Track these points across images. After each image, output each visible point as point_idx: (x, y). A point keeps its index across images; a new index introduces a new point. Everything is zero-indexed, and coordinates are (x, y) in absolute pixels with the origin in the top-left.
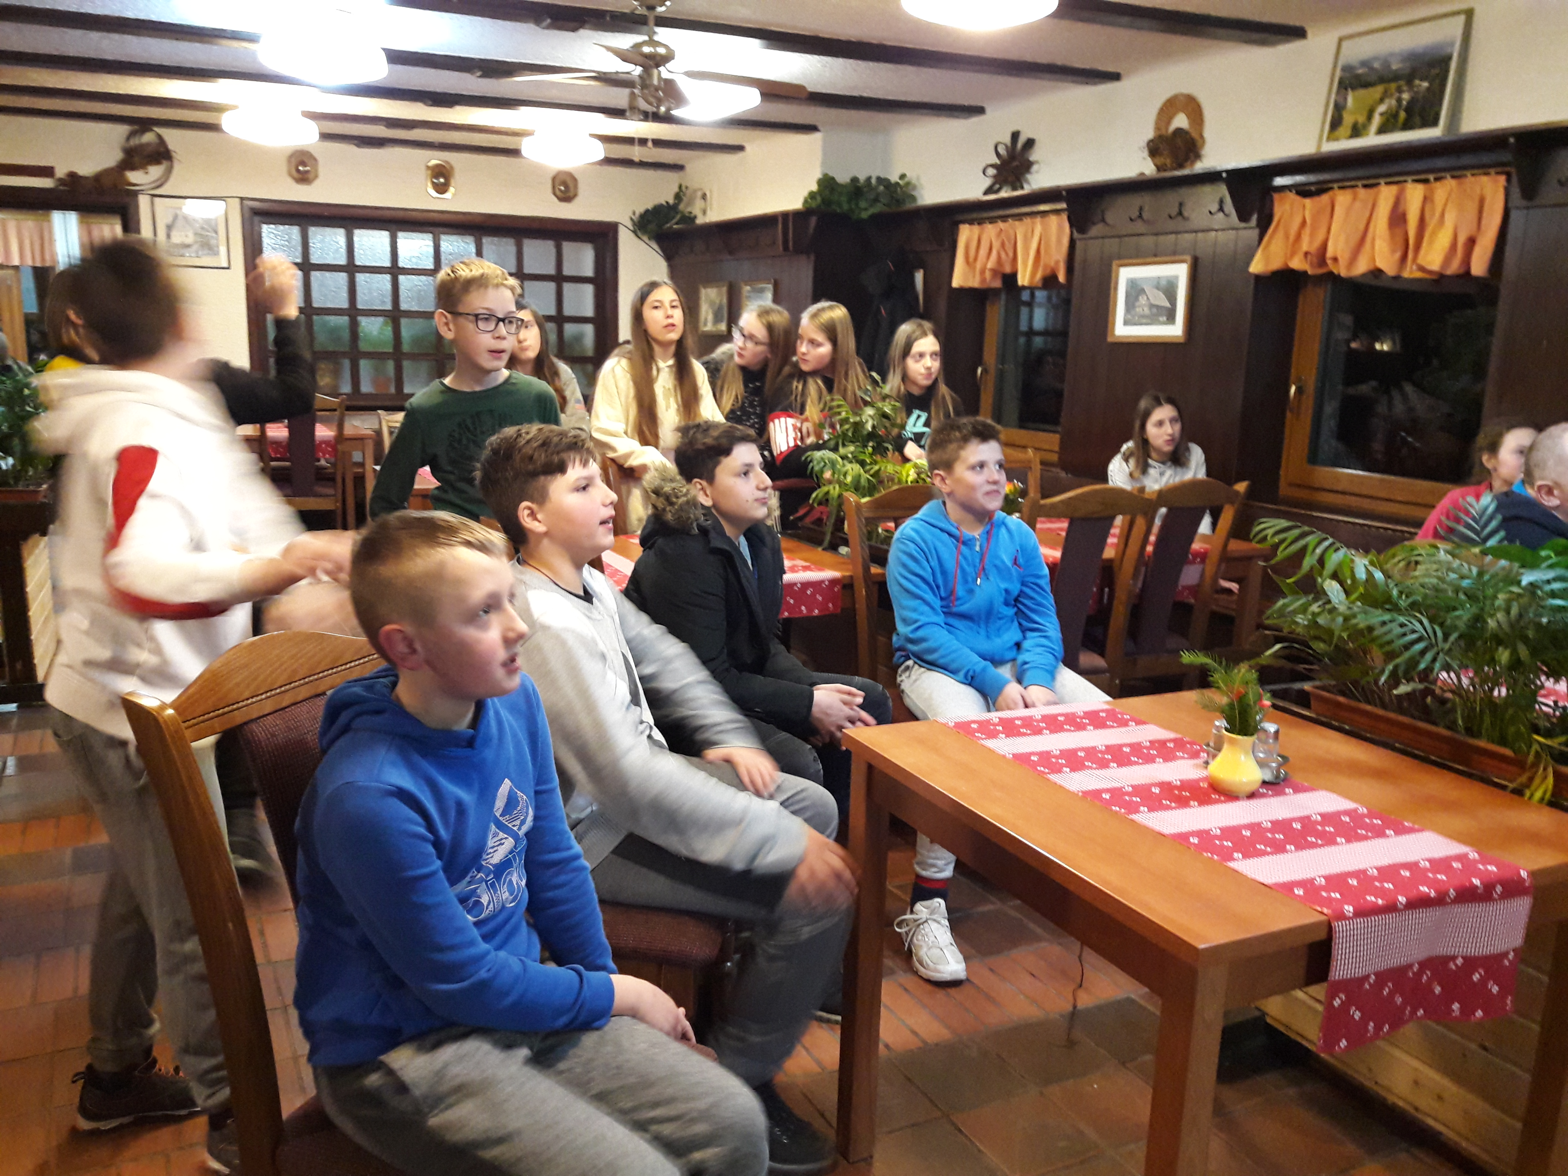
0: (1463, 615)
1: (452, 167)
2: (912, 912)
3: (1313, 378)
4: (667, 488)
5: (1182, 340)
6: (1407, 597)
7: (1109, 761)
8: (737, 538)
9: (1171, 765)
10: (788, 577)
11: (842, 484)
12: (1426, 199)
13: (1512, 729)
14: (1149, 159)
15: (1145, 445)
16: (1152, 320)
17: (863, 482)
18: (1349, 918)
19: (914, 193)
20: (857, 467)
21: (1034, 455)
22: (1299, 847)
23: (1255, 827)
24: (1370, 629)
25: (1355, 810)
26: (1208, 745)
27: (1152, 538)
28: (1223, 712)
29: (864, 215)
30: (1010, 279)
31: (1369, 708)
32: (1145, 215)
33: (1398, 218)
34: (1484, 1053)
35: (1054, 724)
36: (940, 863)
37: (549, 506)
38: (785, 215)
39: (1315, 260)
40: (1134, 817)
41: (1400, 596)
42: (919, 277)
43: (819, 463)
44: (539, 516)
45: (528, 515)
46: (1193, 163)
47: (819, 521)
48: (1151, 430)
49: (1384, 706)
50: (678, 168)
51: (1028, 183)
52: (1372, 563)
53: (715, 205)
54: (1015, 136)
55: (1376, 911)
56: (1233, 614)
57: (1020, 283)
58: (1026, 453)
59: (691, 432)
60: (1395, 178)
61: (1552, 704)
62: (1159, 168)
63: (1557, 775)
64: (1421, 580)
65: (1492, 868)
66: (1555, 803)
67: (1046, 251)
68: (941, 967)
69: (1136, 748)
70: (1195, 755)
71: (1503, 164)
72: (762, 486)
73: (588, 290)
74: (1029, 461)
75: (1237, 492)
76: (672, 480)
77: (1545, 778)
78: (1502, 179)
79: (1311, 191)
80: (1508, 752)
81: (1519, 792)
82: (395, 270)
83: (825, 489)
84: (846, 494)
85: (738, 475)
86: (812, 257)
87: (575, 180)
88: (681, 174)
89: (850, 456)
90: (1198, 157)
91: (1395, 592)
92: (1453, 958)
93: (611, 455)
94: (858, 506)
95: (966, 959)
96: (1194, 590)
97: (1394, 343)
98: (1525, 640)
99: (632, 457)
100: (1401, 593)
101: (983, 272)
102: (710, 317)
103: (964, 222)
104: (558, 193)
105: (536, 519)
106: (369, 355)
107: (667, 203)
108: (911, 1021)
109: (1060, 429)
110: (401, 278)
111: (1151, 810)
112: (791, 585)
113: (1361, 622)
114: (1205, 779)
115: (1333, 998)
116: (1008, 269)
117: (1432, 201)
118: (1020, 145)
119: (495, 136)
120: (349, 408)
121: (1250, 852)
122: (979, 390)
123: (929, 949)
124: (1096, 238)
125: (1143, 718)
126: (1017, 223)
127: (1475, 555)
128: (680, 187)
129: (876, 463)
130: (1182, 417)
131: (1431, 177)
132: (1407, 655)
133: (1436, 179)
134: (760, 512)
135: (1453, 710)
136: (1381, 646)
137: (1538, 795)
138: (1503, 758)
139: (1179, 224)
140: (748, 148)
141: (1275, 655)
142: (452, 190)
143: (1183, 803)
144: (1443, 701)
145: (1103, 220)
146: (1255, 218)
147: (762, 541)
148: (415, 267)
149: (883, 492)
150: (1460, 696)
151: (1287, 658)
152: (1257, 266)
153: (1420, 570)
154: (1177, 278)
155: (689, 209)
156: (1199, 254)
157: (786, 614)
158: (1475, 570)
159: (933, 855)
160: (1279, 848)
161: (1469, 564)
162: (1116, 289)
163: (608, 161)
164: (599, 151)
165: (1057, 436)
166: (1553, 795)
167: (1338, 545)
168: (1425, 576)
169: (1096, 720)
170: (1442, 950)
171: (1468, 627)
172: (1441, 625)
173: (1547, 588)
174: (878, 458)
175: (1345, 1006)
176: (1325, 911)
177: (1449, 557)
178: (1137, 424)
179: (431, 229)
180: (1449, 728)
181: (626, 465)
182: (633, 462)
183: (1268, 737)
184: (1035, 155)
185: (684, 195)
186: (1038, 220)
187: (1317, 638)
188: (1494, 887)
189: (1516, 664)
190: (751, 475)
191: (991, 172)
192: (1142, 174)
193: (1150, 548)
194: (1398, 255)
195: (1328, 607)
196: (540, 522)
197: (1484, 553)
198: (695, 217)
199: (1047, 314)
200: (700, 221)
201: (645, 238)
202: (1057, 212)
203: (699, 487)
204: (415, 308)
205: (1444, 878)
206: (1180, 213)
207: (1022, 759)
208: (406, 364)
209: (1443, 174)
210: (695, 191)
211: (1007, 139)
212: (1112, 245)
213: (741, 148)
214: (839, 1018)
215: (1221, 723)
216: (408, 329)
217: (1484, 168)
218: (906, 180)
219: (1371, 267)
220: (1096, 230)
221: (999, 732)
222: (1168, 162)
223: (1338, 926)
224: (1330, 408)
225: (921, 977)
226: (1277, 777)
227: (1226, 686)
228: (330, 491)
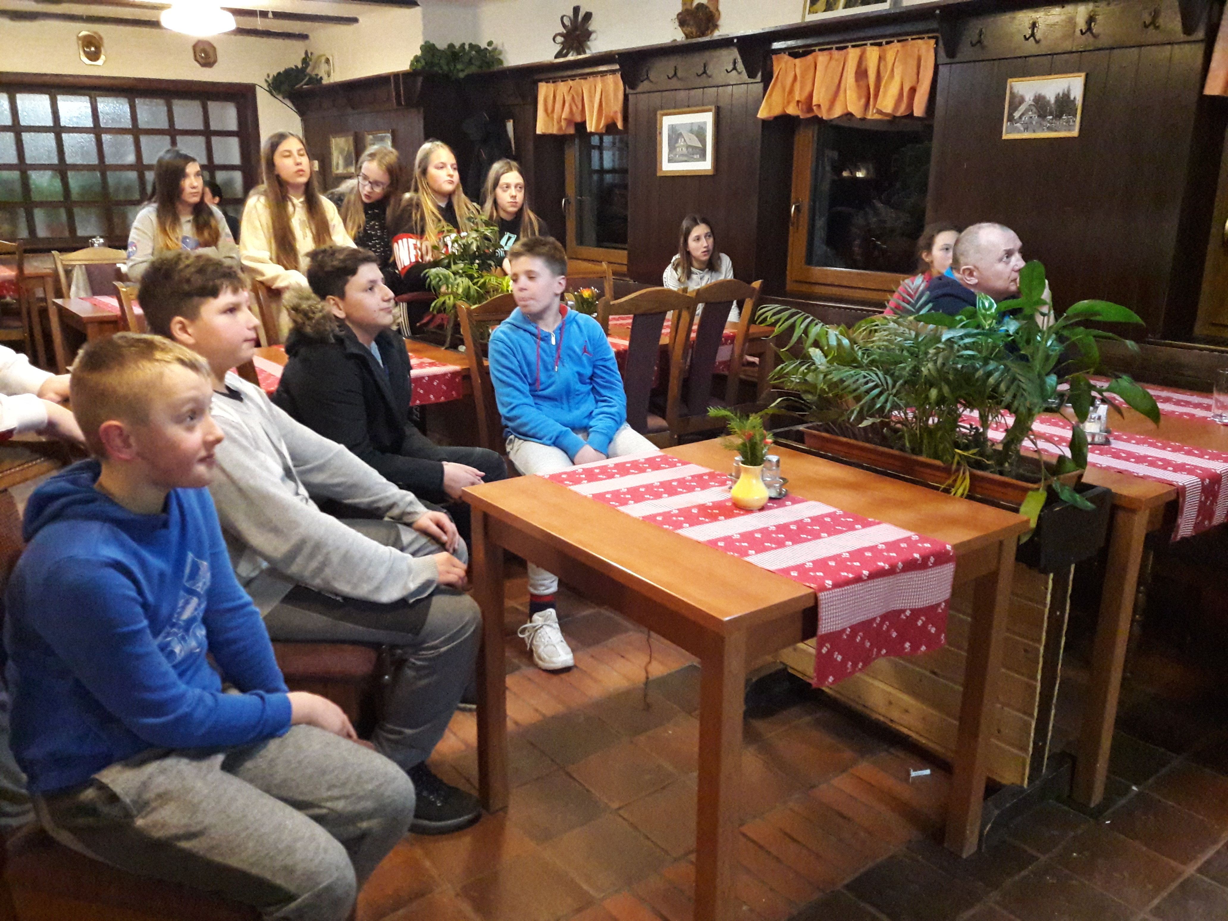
0: (907, 366)
1: (101, 38)
2: (531, 622)
3: (807, 200)
4: (305, 305)
5: (711, 173)
6: (868, 356)
7: (662, 493)
8: (369, 343)
9: (707, 492)
10: (414, 373)
11: (456, 295)
12: (881, 59)
13: (941, 446)
14: (679, 28)
15: (688, 255)
16: (688, 158)
17: (472, 292)
18: (829, 589)
19: (501, 57)
20: (466, 281)
21: (608, 267)
22: (795, 542)
23: (764, 531)
24: (842, 381)
25: (835, 513)
26: (731, 475)
27: (695, 327)
28: (738, 450)
29: (462, 75)
30: (581, 126)
31: (845, 440)
32: (679, 74)
33: (861, 73)
34: (933, 676)
35: (623, 470)
36: (546, 582)
37: (199, 323)
38: (396, 75)
39: (804, 107)
40: (679, 531)
41: (863, 358)
42: (510, 125)
43: (435, 278)
44: (190, 330)
45: (181, 329)
46: (712, 31)
47: (441, 327)
48: (692, 244)
49: (856, 438)
50: (304, 37)
51: (589, 48)
52: (842, 333)
53: (337, 69)
54: (576, 10)
55: (848, 582)
56: (756, 380)
57: (589, 130)
58: (601, 266)
59: (320, 257)
60: (859, 42)
61: (968, 426)
62: (687, 36)
63: (973, 477)
64: (877, 343)
65: (928, 545)
66: (970, 497)
67: (607, 104)
68: (554, 659)
69: (682, 482)
70: (723, 483)
71: (933, 31)
72: (386, 298)
73: (234, 143)
74: (604, 272)
75: (754, 289)
76: (308, 299)
77: (965, 479)
78: (932, 42)
79: (798, 52)
80: (938, 463)
81: (947, 491)
82: (58, 129)
83: (441, 299)
84: (459, 303)
85: (365, 290)
86: (422, 110)
87: (214, 49)
88: (307, 42)
89: (461, 271)
90: (716, 27)
91: (860, 353)
92: (903, 611)
93: (260, 278)
94: (469, 311)
95: (573, 651)
96: (727, 364)
97: (868, 170)
98: (948, 382)
99: (279, 281)
100: (864, 354)
101: (559, 121)
102: (341, 162)
103: (541, 81)
104: (200, 60)
105: (186, 332)
106: (41, 204)
107: (296, 67)
108: (533, 702)
109: (626, 246)
110: (64, 136)
111: (691, 525)
112: (419, 379)
113: (835, 377)
114: (730, 500)
115: (822, 648)
116: (578, 119)
117: (885, 60)
118: (580, 18)
119: (137, 9)
120: (26, 251)
121: (761, 549)
122: (565, 217)
123: (545, 646)
124: (643, 93)
125: (687, 460)
126: (582, 81)
127: (911, 322)
128: (306, 53)
129: (482, 277)
130: (713, 233)
131: (884, 41)
132: (868, 398)
133: (887, 43)
134: (386, 319)
135: (902, 437)
136: (851, 392)
137: (960, 492)
138: (938, 468)
139: (704, 81)
140: (361, 20)
141: (778, 406)
142: (103, 57)
143: (714, 518)
144: (896, 431)
145: (648, 78)
146: (760, 74)
147: (390, 344)
148: (75, 126)
149: (489, 299)
150: (906, 426)
151: (788, 408)
152: (763, 113)
153: (876, 337)
154: (705, 123)
155: (316, 72)
156: (720, 104)
157: (418, 402)
158: (913, 334)
159: (540, 577)
160: (781, 544)
161: (910, 329)
162: (661, 133)
163: (240, 31)
164: (231, 23)
165: (626, 252)
166: (969, 491)
167: (817, 321)
168: (880, 340)
169: (653, 464)
170: (897, 605)
171: (910, 375)
172: (892, 375)
173: (961, 343)
174: (484, 273)
175: (830, 653)
176: (812, 585)
177: (896, 326)
178: (682, 240)
179: (88, 92)
180: (901, 450)
181: (273, 287)
182: (279, 284)
183: (772, 466)
184: (593, 26)
185: (311, 60)
186: (599, 79)
187: (807, 392)
188: (929, 558)
189: (941, 400)
190: (376, 290)
191: (560, 39)
192: (675, 40)
193: (693, 335)
194: (863, 101)
195: (813, 367)
196: (190, 335)
197: (918, 320)
198: (321, 78)
199: (614, 155)
200: (325, 81)
201: (280, 97)
202: (613, 72)
203: (332, 302)
204: (79, 162)
205: (894, 555)
206: (705, 72)
207: (599, 497)
208: (76, 210)
209: (892, 39)
210: (320, 57)
211: (570, 13)
212: (656, 98)
213: (355, 20)
214: (474, 707)
215: (739, 458)
216: (75, 181)
217: (919, 34)
218: (493, 46)
219: (845, 111)
220: (644, 86)
221: (583, 479)
222: (694, 30)
223: (822, 595)
224: (821, 223)
225: (540, 668)
226: (780, 494)
227: (740, 430)
228: (17, 324)
